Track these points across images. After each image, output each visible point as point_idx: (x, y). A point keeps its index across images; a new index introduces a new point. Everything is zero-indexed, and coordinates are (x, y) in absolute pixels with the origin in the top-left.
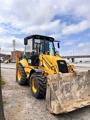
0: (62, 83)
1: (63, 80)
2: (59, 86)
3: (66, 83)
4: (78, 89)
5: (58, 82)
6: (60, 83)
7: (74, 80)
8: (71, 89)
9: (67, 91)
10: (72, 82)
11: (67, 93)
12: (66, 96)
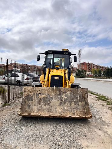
0: (39, 95)
1: (39, 93)
2: (35, 98)
3: (42, 96)
4: (60, 105)
5: (34, 94)
6: (35, 95)
7: (53, 94)
8: (50, 102)
9: (45, 103)
10: (51, 96)
11: (45, 106)
12: (44, 107)
